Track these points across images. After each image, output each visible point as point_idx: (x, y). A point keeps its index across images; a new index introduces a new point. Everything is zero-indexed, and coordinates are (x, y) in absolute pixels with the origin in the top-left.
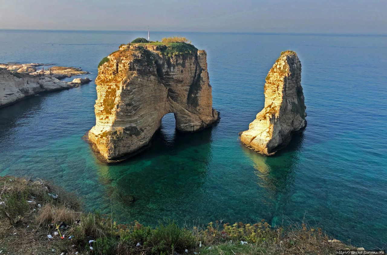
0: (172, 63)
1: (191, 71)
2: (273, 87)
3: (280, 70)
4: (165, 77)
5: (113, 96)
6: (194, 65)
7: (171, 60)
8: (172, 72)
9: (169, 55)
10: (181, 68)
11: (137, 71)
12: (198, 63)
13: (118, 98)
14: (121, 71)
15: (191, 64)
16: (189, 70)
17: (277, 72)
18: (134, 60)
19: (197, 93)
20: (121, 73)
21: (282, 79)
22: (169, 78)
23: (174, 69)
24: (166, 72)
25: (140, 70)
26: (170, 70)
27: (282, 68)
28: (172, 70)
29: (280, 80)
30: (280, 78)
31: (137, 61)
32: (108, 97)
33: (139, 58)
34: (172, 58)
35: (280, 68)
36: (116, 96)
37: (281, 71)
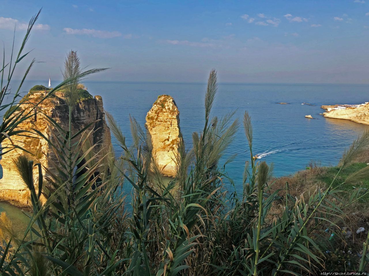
0: (81, 108)
1: (93, 115)
2: (165, 124)
3: (169, 110)
4: (76, 122)
5: (37, 145)
6: (96, 109)
7: (80, 105)
8: (82, 117)
9: (78, 101)
10: (88, 113)
11: (59, 117)
12: (98, 107)
13: (45, 146)
14: (41, 119)
15: (93, 109)
16: (93, 114)
17: (167, 112)
18: (56, 106)
19: (102, 135)
20: (43, 121)
21: (175, 117)
22: (79, 123)
23: (83, 114)
24: (77, 117)
25: (60, 116)
26: (80, 115)
27: (171, 108)
28: (82, 115)
29: (173, 118)
30: (172, 116)
31: (57, 108)
32: (30, 147)
33: (58, 104)
34: (81, 103)
35: (169, 109)
36: (42, 144)
37: (171, 111)
